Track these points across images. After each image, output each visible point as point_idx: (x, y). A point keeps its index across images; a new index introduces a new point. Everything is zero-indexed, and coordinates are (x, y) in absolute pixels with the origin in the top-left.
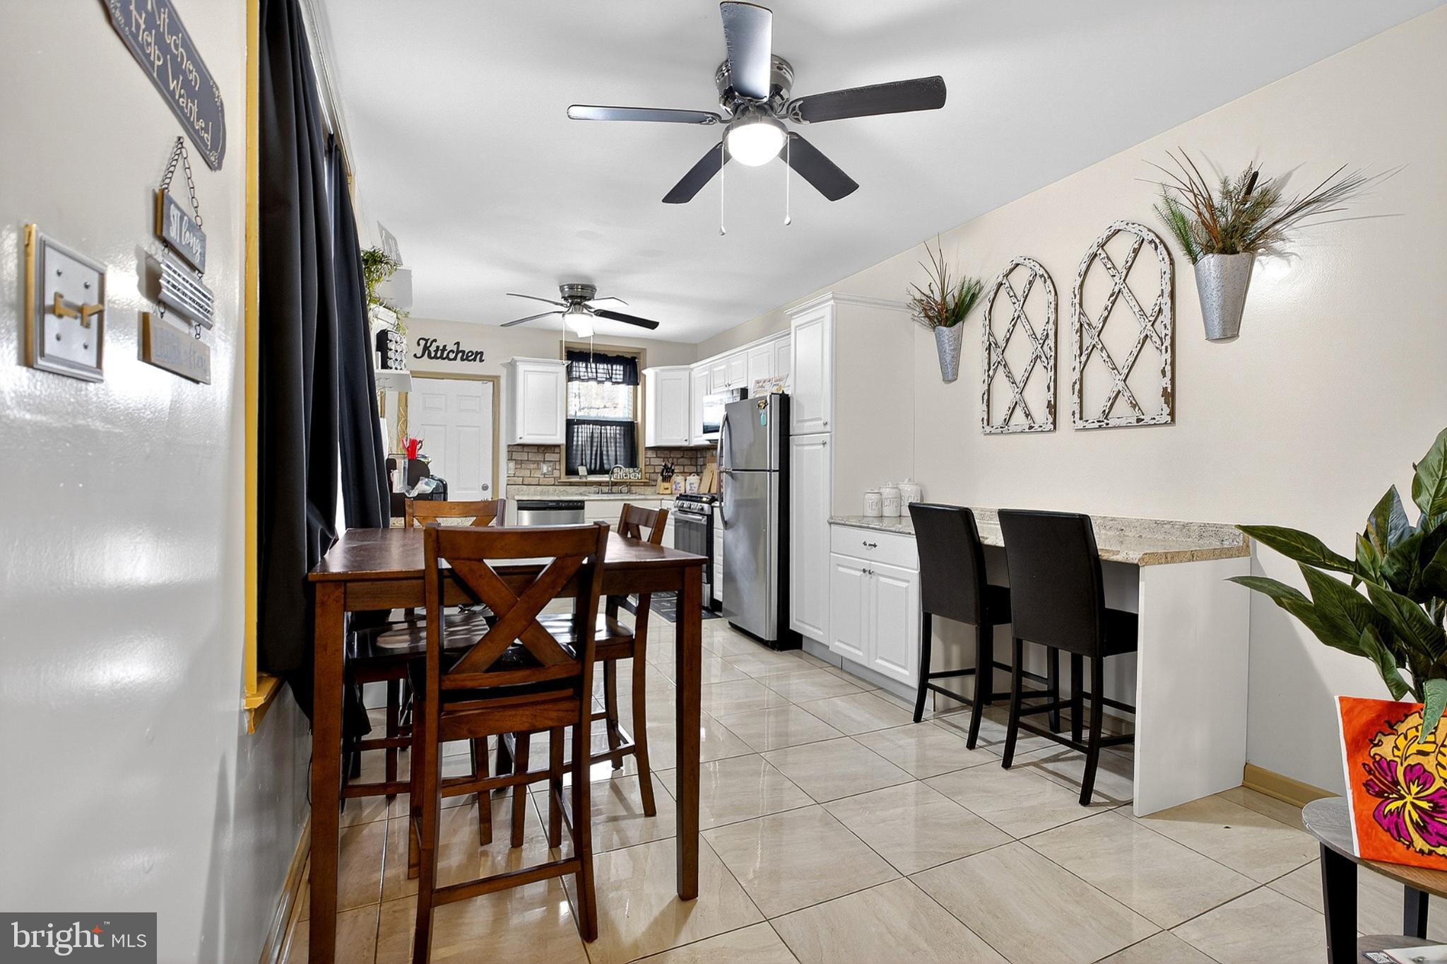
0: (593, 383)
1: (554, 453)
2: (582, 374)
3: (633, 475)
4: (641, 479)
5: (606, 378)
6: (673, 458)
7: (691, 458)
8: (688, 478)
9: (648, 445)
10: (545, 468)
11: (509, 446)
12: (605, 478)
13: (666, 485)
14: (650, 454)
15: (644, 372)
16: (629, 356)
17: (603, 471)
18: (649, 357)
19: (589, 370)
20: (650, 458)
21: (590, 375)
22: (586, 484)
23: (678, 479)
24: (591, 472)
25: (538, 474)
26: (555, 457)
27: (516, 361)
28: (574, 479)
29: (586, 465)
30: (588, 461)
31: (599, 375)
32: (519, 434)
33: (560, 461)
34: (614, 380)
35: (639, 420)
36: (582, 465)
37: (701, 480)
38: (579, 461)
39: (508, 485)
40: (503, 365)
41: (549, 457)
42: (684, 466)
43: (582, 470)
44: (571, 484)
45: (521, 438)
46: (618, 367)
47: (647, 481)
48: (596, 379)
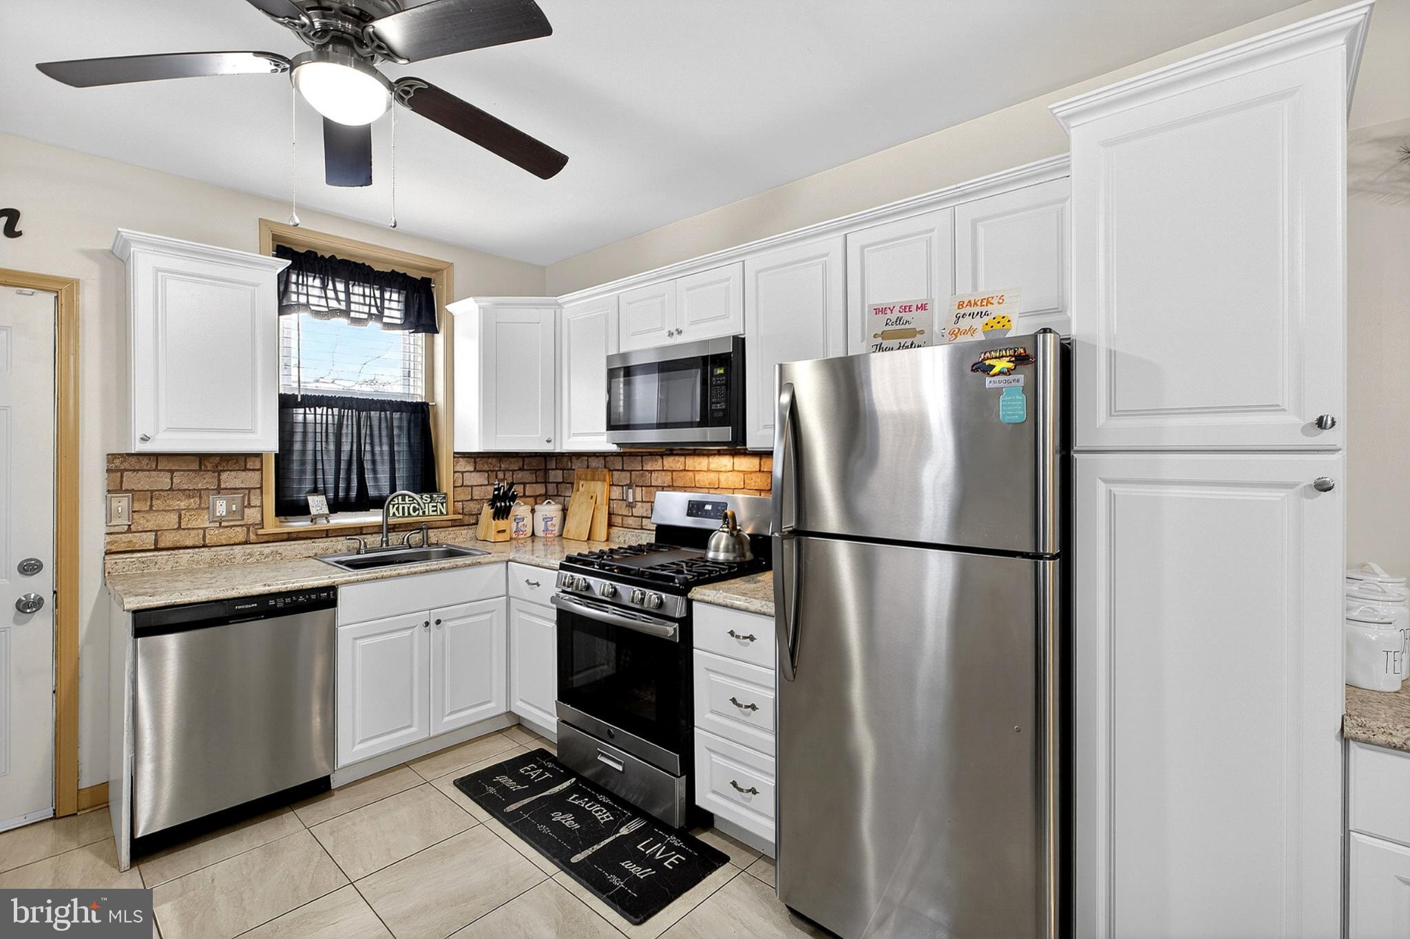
0: (343, 321)
1: (246, 469)
2: (312, 300)
3: (428, 507)
4: (447, 514)
5: (370, 314)
6: (504, 471)
7: (536, 470)
8: (537, 507)
9: (460, 447)
10: (221, 507)
11: (112, 457)
12: (373, 517)
13: (502, 524)
14: (464, 465)
15: (450, 308)
16: (417, 275)
17: (364, 502)
18: (461, 275)
19: (331, 294)
20: (462, 473)
21: (334, 304)
22: (328, 533)
23: (520, 509)
24: (336, 506)
25: (203, 521)
26: (251, 479)
27: (127, 243)
28: (299, 524)
29: (325, 493)
30: (330, 478)
31: (353, 307)
32: (139, 429)
33: (261, 488)
34: (385, 320)
35: (440, 398)
36: (315, 491)
37: (565, 511)
38: (308, 486)
39: (108, 553)
40: (89, 254)
41: (231, 479)
42: (524, 484)
43: (317, 504)
44: (291, 537)
45: (145, 439)
46: (395, 296)
47: (460, 517)
48: (346, 313)
